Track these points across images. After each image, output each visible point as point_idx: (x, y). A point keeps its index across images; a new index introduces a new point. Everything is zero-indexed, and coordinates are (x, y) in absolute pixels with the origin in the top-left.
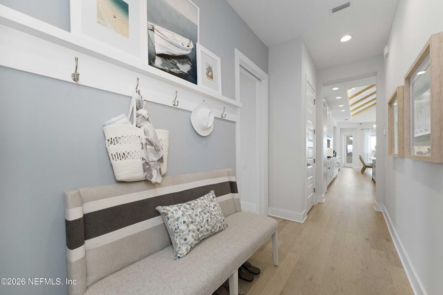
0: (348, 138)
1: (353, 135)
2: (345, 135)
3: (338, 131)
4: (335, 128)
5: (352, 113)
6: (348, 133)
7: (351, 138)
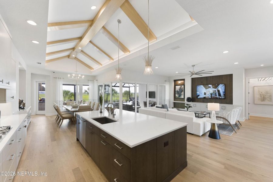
0: (40, 85)
1: (45, 83)
2: (37, 82)
3: (28, 76)
4: (22, 71)
5: (48, 58)
6: (41, 80)
7: (43, 85)
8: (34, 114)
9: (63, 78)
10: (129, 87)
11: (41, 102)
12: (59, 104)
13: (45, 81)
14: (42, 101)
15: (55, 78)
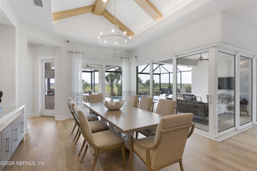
8: (39, 116)
9: (83, 53)
10: (160, 74)
11: (50, 95)
12: (76, 99)
13: (54, 59)
14: (51, 93)
15: (70, 52)
